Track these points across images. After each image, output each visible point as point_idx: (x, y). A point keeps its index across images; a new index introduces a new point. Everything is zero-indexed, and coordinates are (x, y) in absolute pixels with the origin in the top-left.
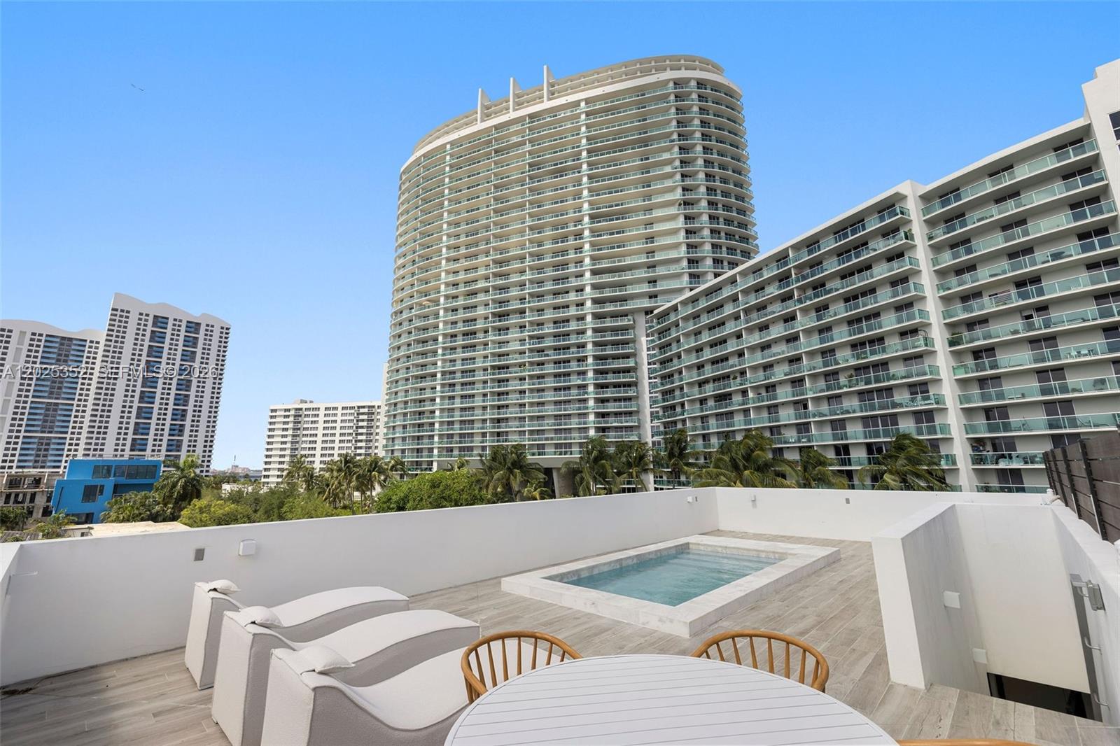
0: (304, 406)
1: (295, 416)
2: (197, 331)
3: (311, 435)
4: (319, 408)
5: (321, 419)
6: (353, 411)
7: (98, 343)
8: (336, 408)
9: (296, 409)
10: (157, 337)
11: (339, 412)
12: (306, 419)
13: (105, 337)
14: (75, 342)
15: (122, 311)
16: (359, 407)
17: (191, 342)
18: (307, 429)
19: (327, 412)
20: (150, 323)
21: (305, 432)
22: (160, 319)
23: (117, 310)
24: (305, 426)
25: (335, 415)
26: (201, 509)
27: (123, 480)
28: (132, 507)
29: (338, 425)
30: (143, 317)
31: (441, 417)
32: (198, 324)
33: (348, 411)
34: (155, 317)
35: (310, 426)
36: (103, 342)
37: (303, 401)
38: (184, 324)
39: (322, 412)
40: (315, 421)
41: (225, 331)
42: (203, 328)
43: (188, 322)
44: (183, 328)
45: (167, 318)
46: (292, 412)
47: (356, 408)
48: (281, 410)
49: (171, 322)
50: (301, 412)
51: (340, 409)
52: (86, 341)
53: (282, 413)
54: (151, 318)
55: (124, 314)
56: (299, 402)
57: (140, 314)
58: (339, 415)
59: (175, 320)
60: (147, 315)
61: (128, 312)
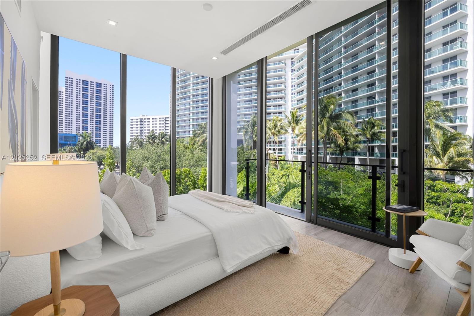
0: (144, 118)
1: (141, 122)
2: (101, 87)
3: (147, 130)
4: (150, 119)
5: (151, 123)
6: (163, 120)
7: (63, 92)
8: (156, 118)
9: (141, 119)
10: (85, 89)
11: (158, 120)
12: (145, 123)
13: (65, 90)
16: (166, 118)
17: (99, 92)
18: (145, 127)
19: (153, 120)
20: (81, 83)
21: (145, 129)
22: (85, 82)
23: (67, 78)
25: (156, 121)
27: (63, 142)
29: (158, 126)
30: (78, 81)
32: (101, 84)
33: (162, 120)
34: (83, 81)
35: (146, 126)
36: (64, 92)
37: (143, 116)
38: (95, 84)
40: (148, 124)
41: (112, 87)
42: (103, 86)
44: (95, 86)
45: (88, 81)
46: (139, 120)
47: (165, 118)
48: (134, 119)
49: (89, 83)
53: (135, 121)
54: (81, 81)
55: (71, 79)
56: (142, 116)
57: (77, 79)
58: (158, 121)
59: (91, 82)
60: (80, 80)
61: (72, 79)
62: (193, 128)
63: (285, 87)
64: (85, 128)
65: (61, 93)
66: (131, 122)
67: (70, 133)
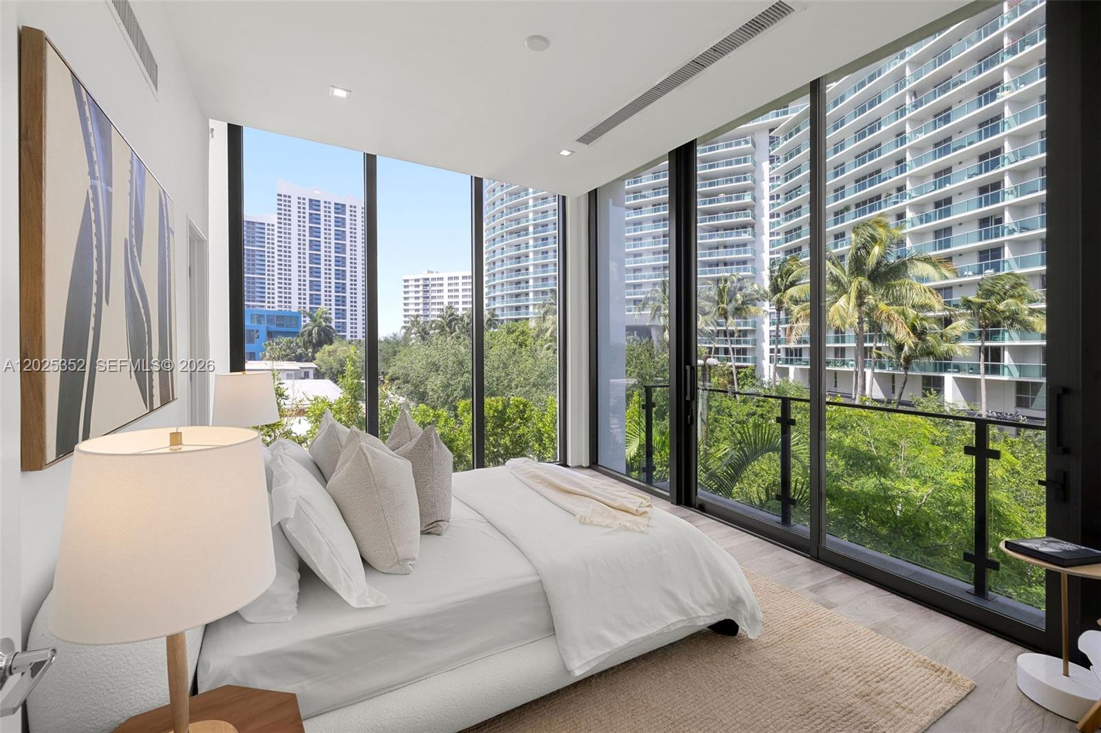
0: (430, 276)
1: (424, 285)
2: (344, 213)
3: (438, 303)
4: (443, 278)
5: (446, 288)
7: (273, 225)
8: (457, 278)
9: (425, 279)
10: (315, 219)
11: (460, 281)
12: (433, 288)
13: (277, 220)
14: (256, 225)
15: (285, 196)
17: (340, 222)
18: (434, 297)
19: (450, 282)
20: (307, 206)
21: (433, 301)
22: (314, 202)
23: (281, 195)
24: (433, 295)
25: (457, 284)
26: (329, 352)
27: (274, 328)
28: (281, 349)
29: (460, 294)
30: (302, 201)
31: (535, 273)
32: (344, 206)
33: (468, 281)
34: (311, 200)
35: (436, 294)
36: (276, 225)
37: (429, 272)
38: (333, 206)
39: (446, 282)
40: (440, 291)
42: (348, 209)
43: (335, 204)
44: (333, 210)
45: (319, 201)
46: (421, 282)
48: (412, 280)
49: (322, 204)
50: (428, 282)
51: (461, 278)
52: (264, 224)
53: (413, 283)
54: (307, 202)
55: (287, 199)
56: (426, 272)
57: (299, 198)
58: (460, 284)
59: (325, 202)
60: (304, 199)
61: (290, 197)
62: (534, 300)
63: (754, 199)
64: (315, 300)
65: (271, 227)
66: (405, 287)
67: (288, 309)
